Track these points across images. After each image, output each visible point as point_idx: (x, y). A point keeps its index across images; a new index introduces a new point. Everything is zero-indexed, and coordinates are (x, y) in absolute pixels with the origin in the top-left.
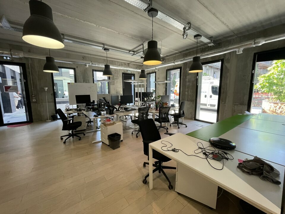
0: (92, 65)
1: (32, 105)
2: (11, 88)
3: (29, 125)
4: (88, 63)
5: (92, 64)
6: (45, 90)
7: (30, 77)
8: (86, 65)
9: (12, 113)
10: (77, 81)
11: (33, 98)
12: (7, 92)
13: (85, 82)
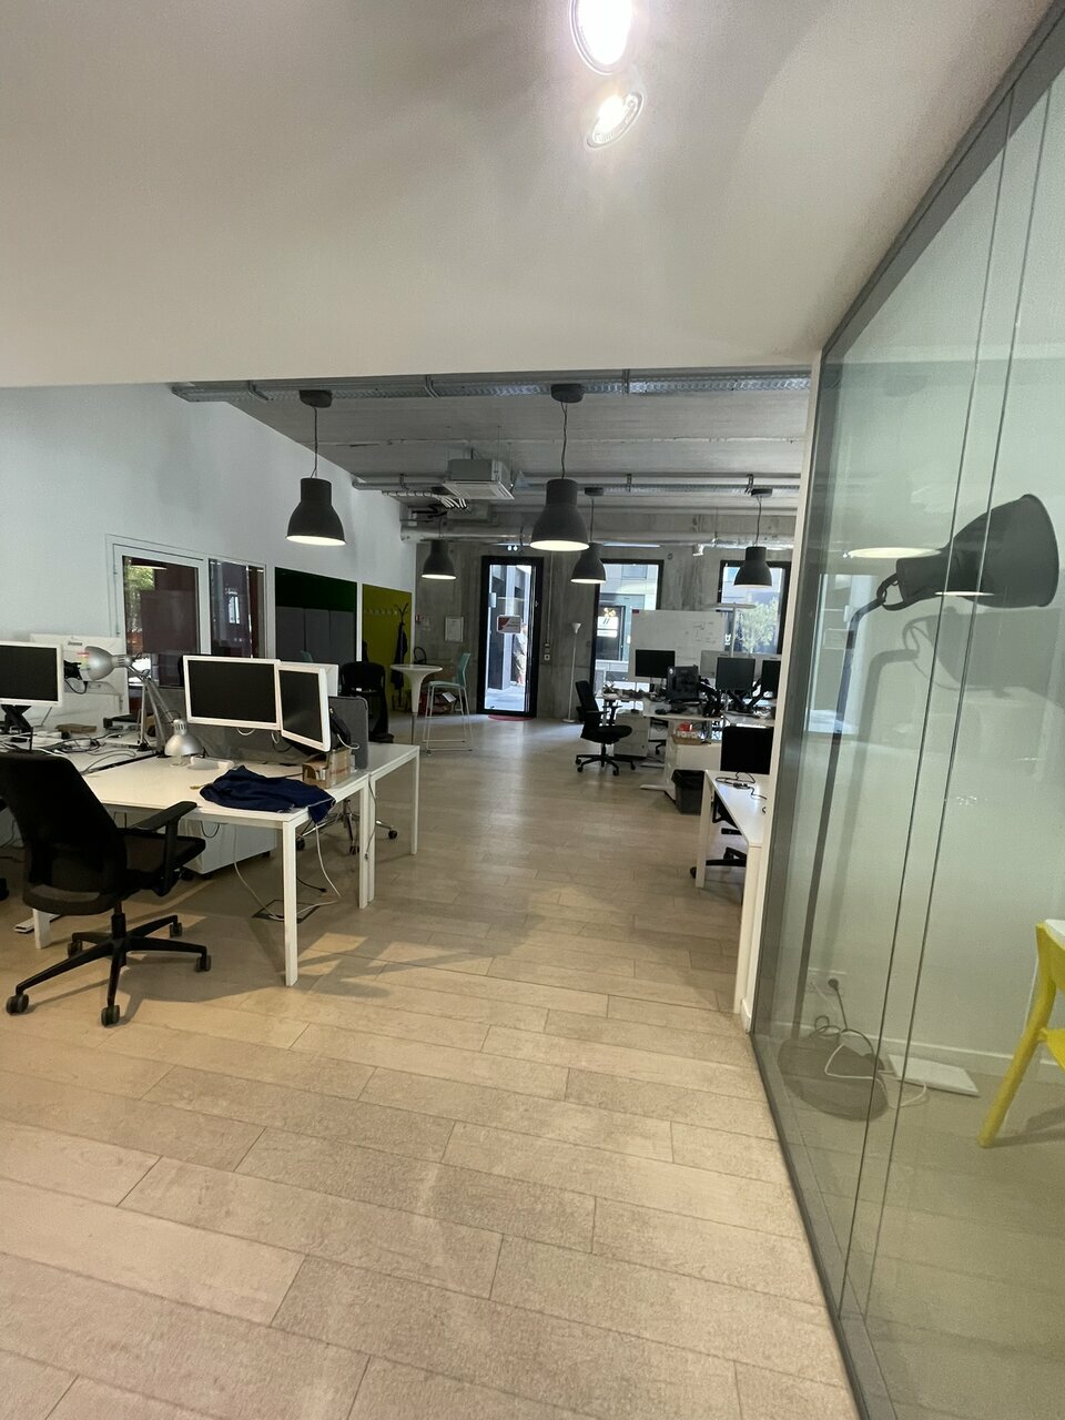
0: (720, 546)
1: (541, 668)
2: (509, 623)
3: (526, 722)
4: (703, 542)
5: (717, 542)
6: (573, 630)
7: (548, 594)
8: (695, 549)
9: (501, 688)
10: (663, 605)
11: (548, 650)
12: (500, 632)
13: (688, 607)
